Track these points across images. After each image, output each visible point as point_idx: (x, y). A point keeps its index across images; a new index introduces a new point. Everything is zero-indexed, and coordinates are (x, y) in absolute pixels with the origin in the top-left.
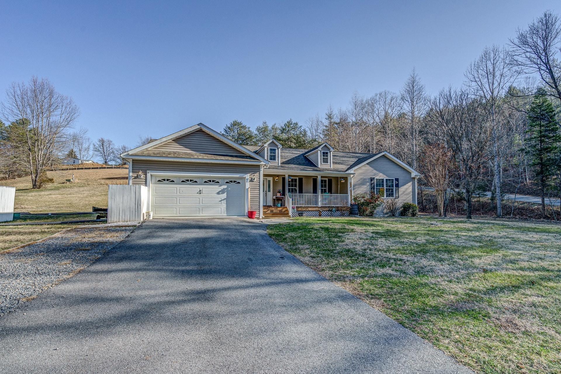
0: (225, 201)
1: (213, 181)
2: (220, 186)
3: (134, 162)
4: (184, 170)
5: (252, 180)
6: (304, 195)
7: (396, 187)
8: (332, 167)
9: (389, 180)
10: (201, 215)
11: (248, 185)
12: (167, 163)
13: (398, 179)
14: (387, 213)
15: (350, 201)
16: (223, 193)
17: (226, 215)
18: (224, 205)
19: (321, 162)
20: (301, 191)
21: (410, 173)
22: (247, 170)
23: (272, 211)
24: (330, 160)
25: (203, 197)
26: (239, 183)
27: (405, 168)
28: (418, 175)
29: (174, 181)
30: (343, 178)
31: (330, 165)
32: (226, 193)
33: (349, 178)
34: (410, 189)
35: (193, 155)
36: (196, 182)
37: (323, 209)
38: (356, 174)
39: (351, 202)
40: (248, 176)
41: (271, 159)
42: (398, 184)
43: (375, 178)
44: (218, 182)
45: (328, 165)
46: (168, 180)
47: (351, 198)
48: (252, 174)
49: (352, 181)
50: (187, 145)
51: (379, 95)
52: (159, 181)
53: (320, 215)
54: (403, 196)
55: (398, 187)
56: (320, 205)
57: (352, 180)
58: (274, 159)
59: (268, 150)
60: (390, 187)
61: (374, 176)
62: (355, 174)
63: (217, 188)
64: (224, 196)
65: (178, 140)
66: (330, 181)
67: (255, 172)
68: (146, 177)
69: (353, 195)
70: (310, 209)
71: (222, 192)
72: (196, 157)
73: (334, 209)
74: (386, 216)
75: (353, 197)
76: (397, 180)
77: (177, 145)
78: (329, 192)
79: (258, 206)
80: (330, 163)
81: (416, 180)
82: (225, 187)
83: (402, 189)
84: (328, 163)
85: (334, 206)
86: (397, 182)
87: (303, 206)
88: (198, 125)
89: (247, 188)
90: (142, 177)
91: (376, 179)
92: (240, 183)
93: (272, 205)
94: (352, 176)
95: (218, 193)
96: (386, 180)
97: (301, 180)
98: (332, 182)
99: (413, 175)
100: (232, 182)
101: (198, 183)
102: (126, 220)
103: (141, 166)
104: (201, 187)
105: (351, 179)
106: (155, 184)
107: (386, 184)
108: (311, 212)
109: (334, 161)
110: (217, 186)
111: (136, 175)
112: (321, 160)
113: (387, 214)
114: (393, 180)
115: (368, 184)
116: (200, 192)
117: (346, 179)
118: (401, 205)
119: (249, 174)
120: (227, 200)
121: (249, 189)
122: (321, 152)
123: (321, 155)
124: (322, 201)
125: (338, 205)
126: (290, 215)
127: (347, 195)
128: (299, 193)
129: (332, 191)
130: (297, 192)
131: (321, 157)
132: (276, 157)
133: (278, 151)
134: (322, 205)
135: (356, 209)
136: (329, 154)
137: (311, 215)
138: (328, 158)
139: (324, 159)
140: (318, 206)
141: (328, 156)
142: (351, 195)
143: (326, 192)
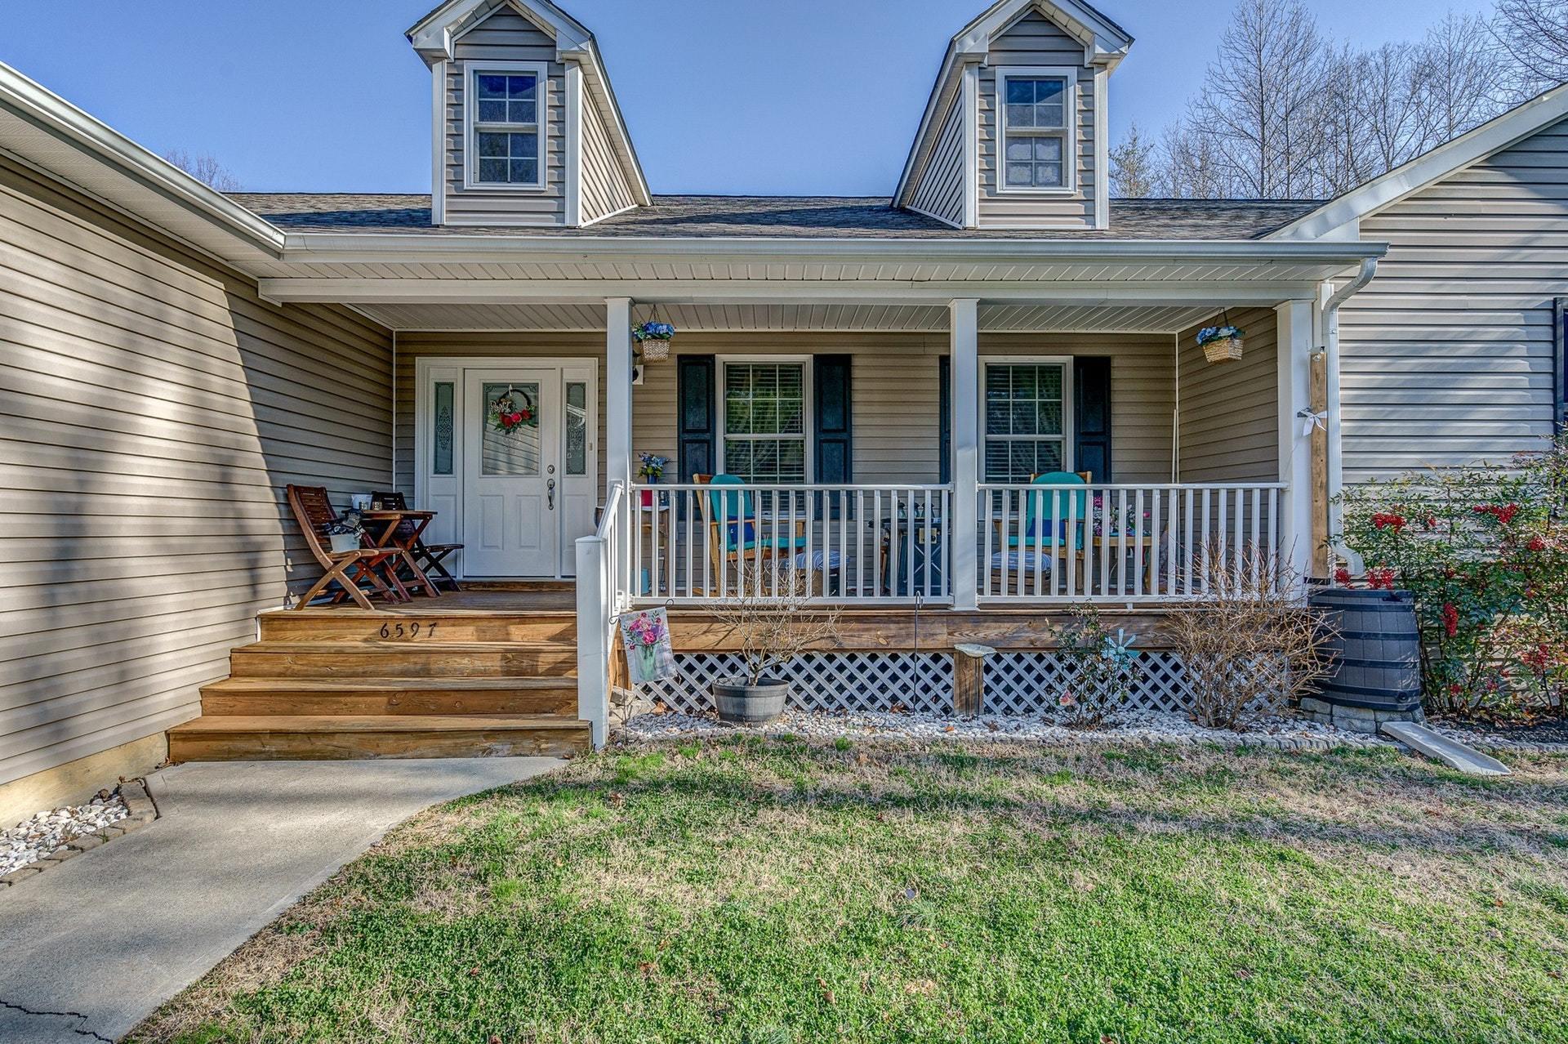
6: (869, 495)
8: (1102, 223)
15: (1309, 554)
19: (990, 172)
20: (836, 462)
24: (1089, 152)
30: (1221, 317)
31: (1090, 201)
33: (1293, 312)
37: (993, 632)
39: (1320, 561)
41: (491, 171)
45: (1069, 200)
47: (1319, 515)
49: (1337, 349)
53: (969, 697)
56: (965, 593)
57: (1337, 332)
58: (527, 173)
59: (457, 92)
69: (1336, 487)
70: (853, 636)
75: (1344, 515)
78: (1080, 468)
80: (1088, 185)
87: (793, 598)
97: (832, 370)
98: (1110, 380)
105: (1319, 319)
108: (872, 668)
112: (989, 156)
122: (987, 81)
123: (989, 111)
124: (997, 549)
125: (1189, 596)
126: (584, 715)
127: (1265, 493)
128: (819, 478)
129: (1116, 456)
130: (801, 469)
131: (989, 126)
132: (545, 146)
133: (560, 92)
134: (988, 597)
135: (1397, 651)
136: (1073, 91)
137: (873, 688)
138: (1058, 139)
139: (1022, 152)
140: (944, 599)
141: (1058, 116)
142: (1319, 485)
143: (1058, 467)
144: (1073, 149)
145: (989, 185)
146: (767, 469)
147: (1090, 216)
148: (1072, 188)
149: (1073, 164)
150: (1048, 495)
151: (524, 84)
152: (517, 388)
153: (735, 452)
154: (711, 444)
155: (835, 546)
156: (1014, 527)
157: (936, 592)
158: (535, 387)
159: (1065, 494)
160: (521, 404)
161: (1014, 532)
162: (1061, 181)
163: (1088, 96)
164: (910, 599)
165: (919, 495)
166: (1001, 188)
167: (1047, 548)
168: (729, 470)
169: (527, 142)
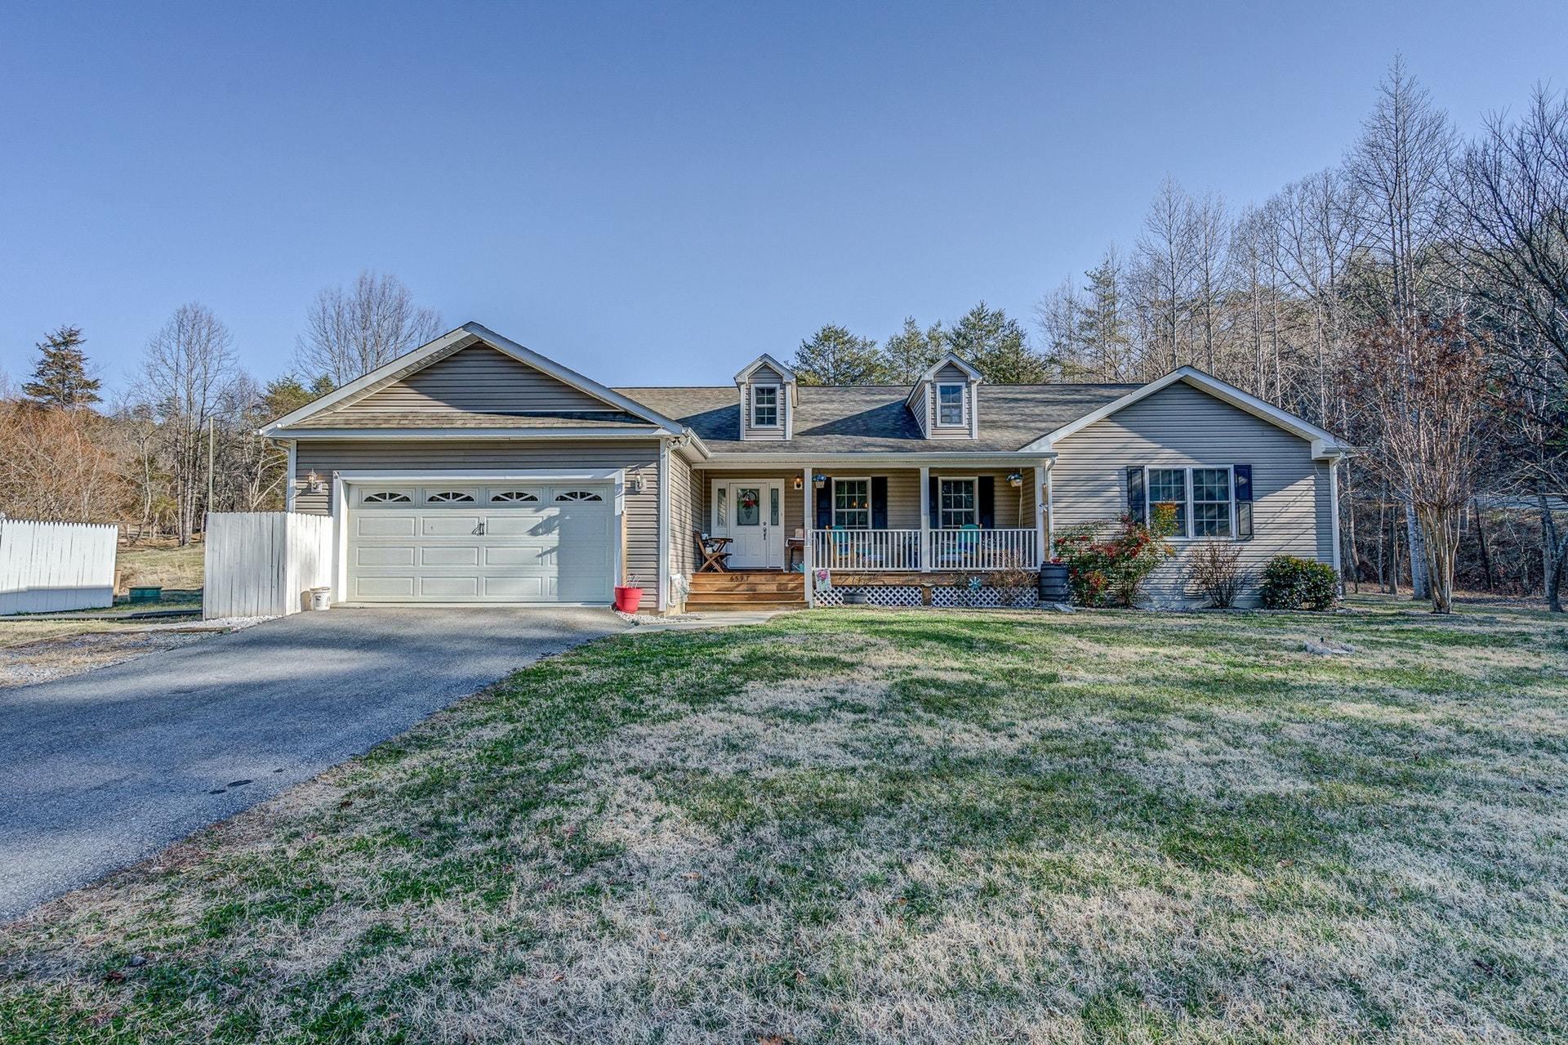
0: (554, 554)
1: (519, 495)
2: (537, 511)
3: (300, 447)
4: (432, 466)
5: (633, 490)
6: (893, 533)
7: (1237, 496)
8: (975, 436)
9: (1211, 472)
10: (484, 597)
11: (621, 504)
12: (388, 447)
13: (1249, 467)
14: (1196, 597)
15: (1044, 553)
16: (548, 531)
17: (555, 598)
18: (550, 570)
19: (935, 419)
20: (881, 520)
21: (1304, 443)
22: (618, 458)
23: (752, 588)
24: (970, 413)
25: (491, 544)
26: (597, 498)
27: (1282, 426)
28: (1341, 450)
29: (408, 499)
30: (1015, 471)
31: (971, 429)
32: (557, 531)
33: (1038, 471)
34: (1308, 502)
35: (451, 420)
36: (469, 499)
37: (935, 579)
38: (1060, 456)
39: (1047, 556)
40: (620, 476)
41: (760, 421)
42: (1249, 485)
43: (1147, 467)
44: (533, 498)
45: (963, 429)
46: (392, 496)
47: (1047, 540)
48: (633, 469)
49: (1050, 483)
50: (440, 390)
51: (1300, 188)
52: (370, 499)
53: (927, 603)
54: (1274, 532)
55: (1250, 498)
56: (926, 567)
57: (1050, 478)
58: (772, 421)
59: (749, 394)
60: (1211, 496)
61: (1145, 461)
62: (1056, 455)
63: (529, 517)
64: (553, 539)
65: (418, 378)
66: (987, 485)
67: (644, 464)
68: (331, 490)
69: (1052, 529)
70: (888, 580)
71: (546, 527)
72: (458, 424)
73: (974, 581)
74: (1194, 606)
75: (1052, 540)
76: (1244, 471)
77: (410, 394)
78: (980, 522)
79: (654, 571)
80: (970, 424)
81: (1334, 469)
82: (554, 511)
83: (1262, 507)
84: (961, 422)
85: (980, 568)
86: (1242, 480)
87: (867, 568)
88: (465, 327)
89: (617, 513)
90: (320, 489)
91: (1151, 471)
92: (599, 499)
93: (783, 567)
94: (1048, 462)
95: (534, 532)
96: (1196, 472)
97: (880, 485)
98: (993, 486)
99: (1317, 452)
100: (574, 495)
101: (476, 501)
102: (248, 612)
103: (319, 460)
104: (483, 514)
105: (1045, 473)
106: (359, 507)
107: (1196, 489)
108: (894, 592)
109: (986, 418)
110: (529, 511)
111: (305, 486)
112: (935, 414)
113: (1198, 599)
114: (1225, 472)
115: (1118, 489)
116: (480, 530)
117: (1028, 474)
118: (1260, 567)
119: (623, 471)
120: (562, 551)
121: (624, 519)
122: (934, 387)
123: (935, 398)
124: (943, 553)
125: (998, 568)
126: (806, 600)
127: (1030, 533)
128: (873, 528)
129: (996, 518)
130: (866, 523)
131: (935, 403)
132: (779, 411)
133: (784, 394)
134: (934, 568)
135: (1059, 582)
136: (964, 391)
137: (895, 599)
138: (960, 407)
139: (947, 411)
140: (918, 569)
141: (959, 400)
142: (1047, 530)
143: (973, 523)
144: (965, 411)
145: (935, 424)
146: (852, 523)
147: (970, 434)
148: (965, 424)
149: (965, 416)
150: (966, 533)
151: (772, 391)
152: (751, 491)
153: (840, 516)
154: (830, 513)
155: (881, 554)
156: (954, 545)
157: (916, 566)
158: (758, 490)
159: (972, 533)
160: (753, 498)
161: (948, 548)
162: (960, 422)
163: (970, 392)
164: (907, 569)
165: (910, 533)
166: (939, 424)
167: (960, 553)
168: (837, 524)
169: (773, 411)
